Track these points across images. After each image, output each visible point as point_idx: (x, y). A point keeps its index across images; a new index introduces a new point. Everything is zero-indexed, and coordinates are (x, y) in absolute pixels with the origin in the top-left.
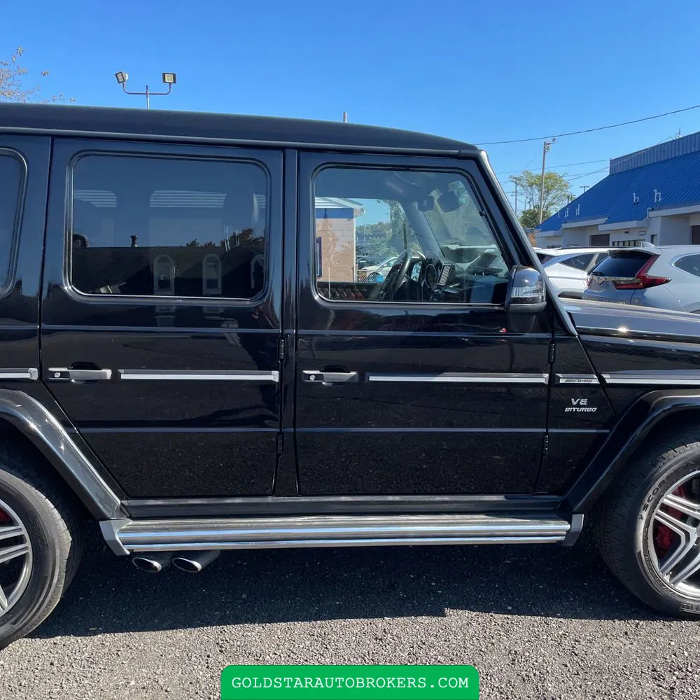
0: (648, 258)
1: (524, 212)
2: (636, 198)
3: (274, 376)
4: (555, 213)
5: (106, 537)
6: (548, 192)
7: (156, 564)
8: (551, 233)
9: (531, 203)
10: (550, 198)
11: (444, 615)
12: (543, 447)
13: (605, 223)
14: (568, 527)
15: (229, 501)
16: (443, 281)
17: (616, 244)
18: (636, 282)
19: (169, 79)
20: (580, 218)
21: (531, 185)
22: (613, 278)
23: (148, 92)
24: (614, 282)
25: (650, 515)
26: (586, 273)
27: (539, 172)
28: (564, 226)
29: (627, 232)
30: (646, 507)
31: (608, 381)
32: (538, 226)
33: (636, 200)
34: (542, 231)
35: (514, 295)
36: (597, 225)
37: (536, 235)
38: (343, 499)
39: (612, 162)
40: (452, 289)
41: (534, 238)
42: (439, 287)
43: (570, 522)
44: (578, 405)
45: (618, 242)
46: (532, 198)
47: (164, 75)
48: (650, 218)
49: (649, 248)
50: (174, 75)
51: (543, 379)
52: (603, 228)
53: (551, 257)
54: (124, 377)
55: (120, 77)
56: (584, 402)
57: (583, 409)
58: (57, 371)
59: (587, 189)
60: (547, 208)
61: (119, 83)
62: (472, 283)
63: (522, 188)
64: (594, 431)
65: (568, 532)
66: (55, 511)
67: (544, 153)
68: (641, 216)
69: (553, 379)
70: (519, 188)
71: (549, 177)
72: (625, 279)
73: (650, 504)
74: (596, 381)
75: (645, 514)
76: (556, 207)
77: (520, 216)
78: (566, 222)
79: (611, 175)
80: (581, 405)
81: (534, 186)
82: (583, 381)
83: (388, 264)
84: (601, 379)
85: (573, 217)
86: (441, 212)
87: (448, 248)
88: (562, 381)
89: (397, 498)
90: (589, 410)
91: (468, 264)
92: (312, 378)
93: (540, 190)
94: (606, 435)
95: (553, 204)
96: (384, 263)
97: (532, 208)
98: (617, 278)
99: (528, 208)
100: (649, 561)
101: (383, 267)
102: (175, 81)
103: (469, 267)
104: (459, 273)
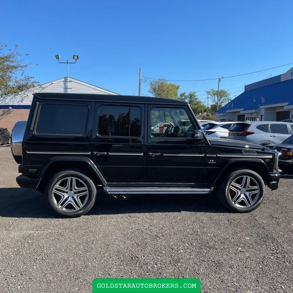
0: (248, 126)
1: (212, 106)
2: (255, 101)
3: (142, 154)
4: (224, 106)
5: (105, 190)
6: (221, 97)
7: (115, 197)
8: (222, 114)
9: (215, 102)
10: (222, 100)
11: (181, 212)
12: (203, 171)
13: (243, 111)
14: (210, 190)
15: (131, 183)
16: (180, 133)
17: (247, 119)
18: (243, 133)
19: (76, 57)
20: (234, 108)
21: (214, 95)
22: (236, 132)
23: (68, 62)
24: (236, 133)
25: (229, 187)
26: (228, 130)
27: (217, 90)
28: (227, 111)
29: (251, 114)
30: (227, 185)
31: (218, 156)
32: (217, 111)
33: (255, 102)
34: (218, 113)
35: (196, 136)
36: (240, 111)
37: (216, 115)
38: (157, 183)
39: (245, 86)
40: (182, 135)
41: (215, 116)
42: (179, 134)
43: (210, 189)
44: (211, 162)
45: (248, 118)
46: (215, 100)
47: (74, 56)
48: (260, 109)
49: (248, 122)
50: (78, 56)
51: (203, 155)
52: (242, 113)
53: (217, 125)
54: (109, 154)
55: (57, 57)
56: (213, 161)
57: (212, 162)
58: (95, 153)
59: (236, 97)
60: (221, 104)
61: (57, 59)
62: (187, 133)
63: (210, 96)
64: (215, 167)
65: (209, 191)
66: (94, 184)
67: (219, 82)
68: (257, 108)
69: (205, 155)
70: (209, 96)
71: (222, 91)
72: (240, 132)
73: (228, 184)
74: (215, 156)
75: (227, 187)
76: (225, 103)
77: (210, 107)
78: (228, 110)
79: (245, 91)
80: (212, 161)
81: (215, 95)
82: (212, 156)
83: (158, 127)
84: (217, 155)
85: (230, 108)
86: (179, 115)
87: (181, 121)
88: (207, 156)
89: (170, 183)
90: (214, 163)
91: (189, 127)
92: (151, 155)
93: (218, 97)
94: (218, 168)
95: (223, 102)
96: (156, 126)
97: (215, 104)
98: (238, 132)
99: (213, 104)
100: (229, 198)
101: (155, 127)
102: (78, 58)
103: (189, 128)
104: (184, 131)
